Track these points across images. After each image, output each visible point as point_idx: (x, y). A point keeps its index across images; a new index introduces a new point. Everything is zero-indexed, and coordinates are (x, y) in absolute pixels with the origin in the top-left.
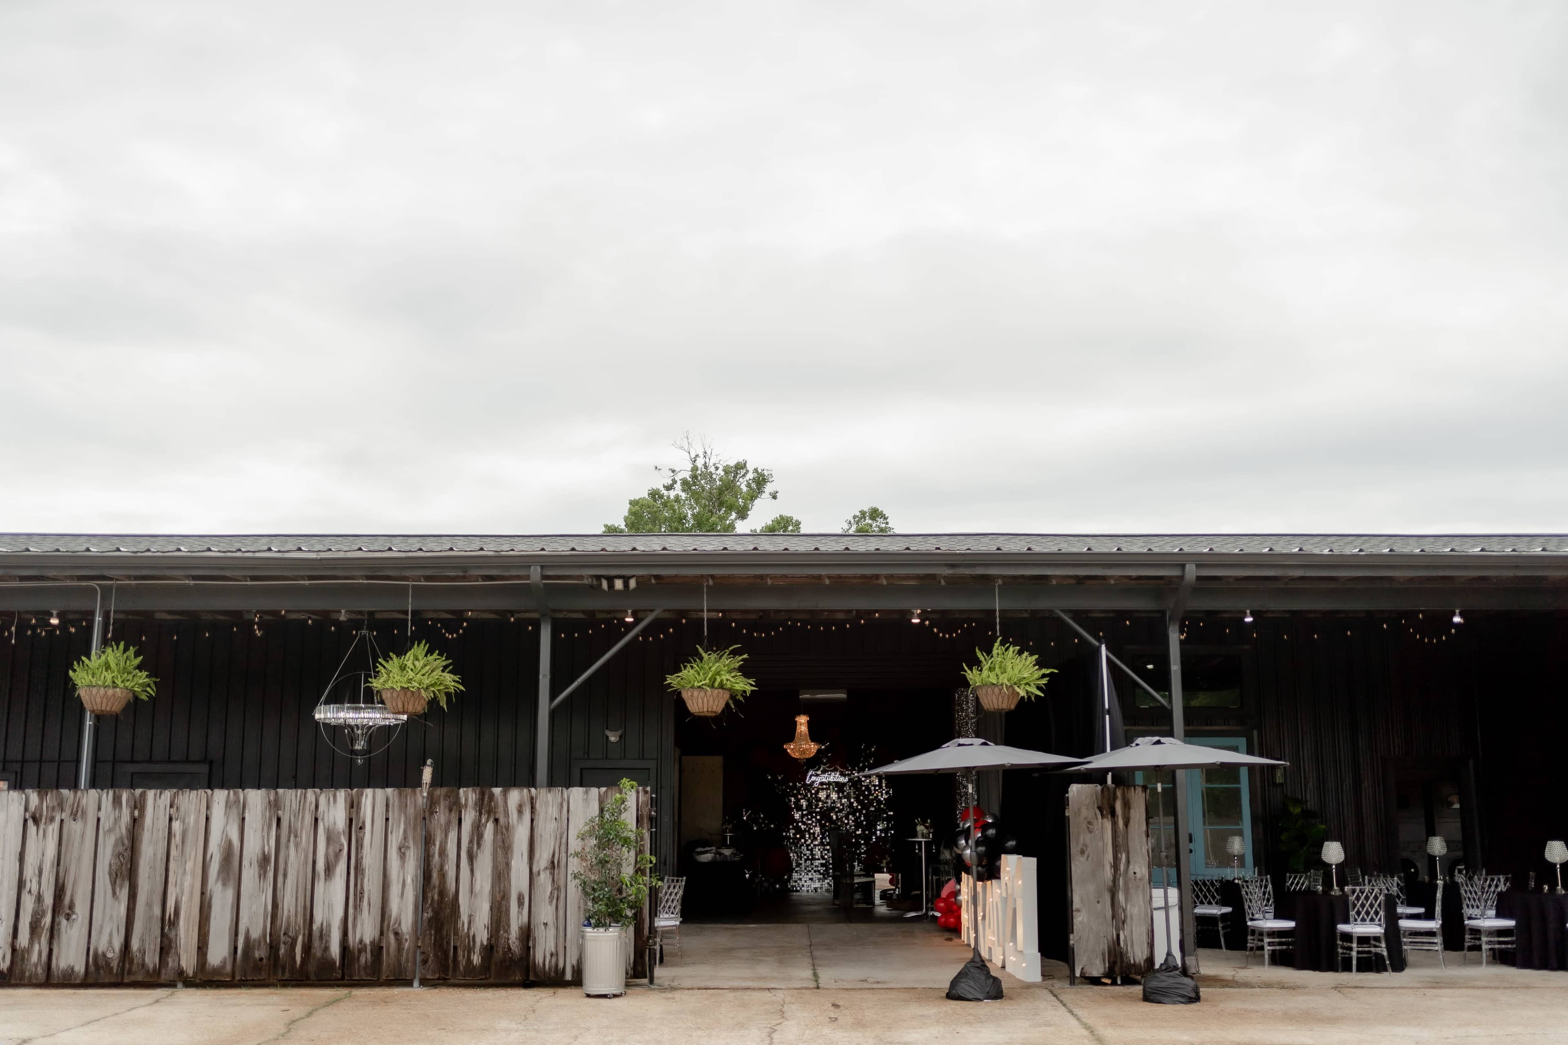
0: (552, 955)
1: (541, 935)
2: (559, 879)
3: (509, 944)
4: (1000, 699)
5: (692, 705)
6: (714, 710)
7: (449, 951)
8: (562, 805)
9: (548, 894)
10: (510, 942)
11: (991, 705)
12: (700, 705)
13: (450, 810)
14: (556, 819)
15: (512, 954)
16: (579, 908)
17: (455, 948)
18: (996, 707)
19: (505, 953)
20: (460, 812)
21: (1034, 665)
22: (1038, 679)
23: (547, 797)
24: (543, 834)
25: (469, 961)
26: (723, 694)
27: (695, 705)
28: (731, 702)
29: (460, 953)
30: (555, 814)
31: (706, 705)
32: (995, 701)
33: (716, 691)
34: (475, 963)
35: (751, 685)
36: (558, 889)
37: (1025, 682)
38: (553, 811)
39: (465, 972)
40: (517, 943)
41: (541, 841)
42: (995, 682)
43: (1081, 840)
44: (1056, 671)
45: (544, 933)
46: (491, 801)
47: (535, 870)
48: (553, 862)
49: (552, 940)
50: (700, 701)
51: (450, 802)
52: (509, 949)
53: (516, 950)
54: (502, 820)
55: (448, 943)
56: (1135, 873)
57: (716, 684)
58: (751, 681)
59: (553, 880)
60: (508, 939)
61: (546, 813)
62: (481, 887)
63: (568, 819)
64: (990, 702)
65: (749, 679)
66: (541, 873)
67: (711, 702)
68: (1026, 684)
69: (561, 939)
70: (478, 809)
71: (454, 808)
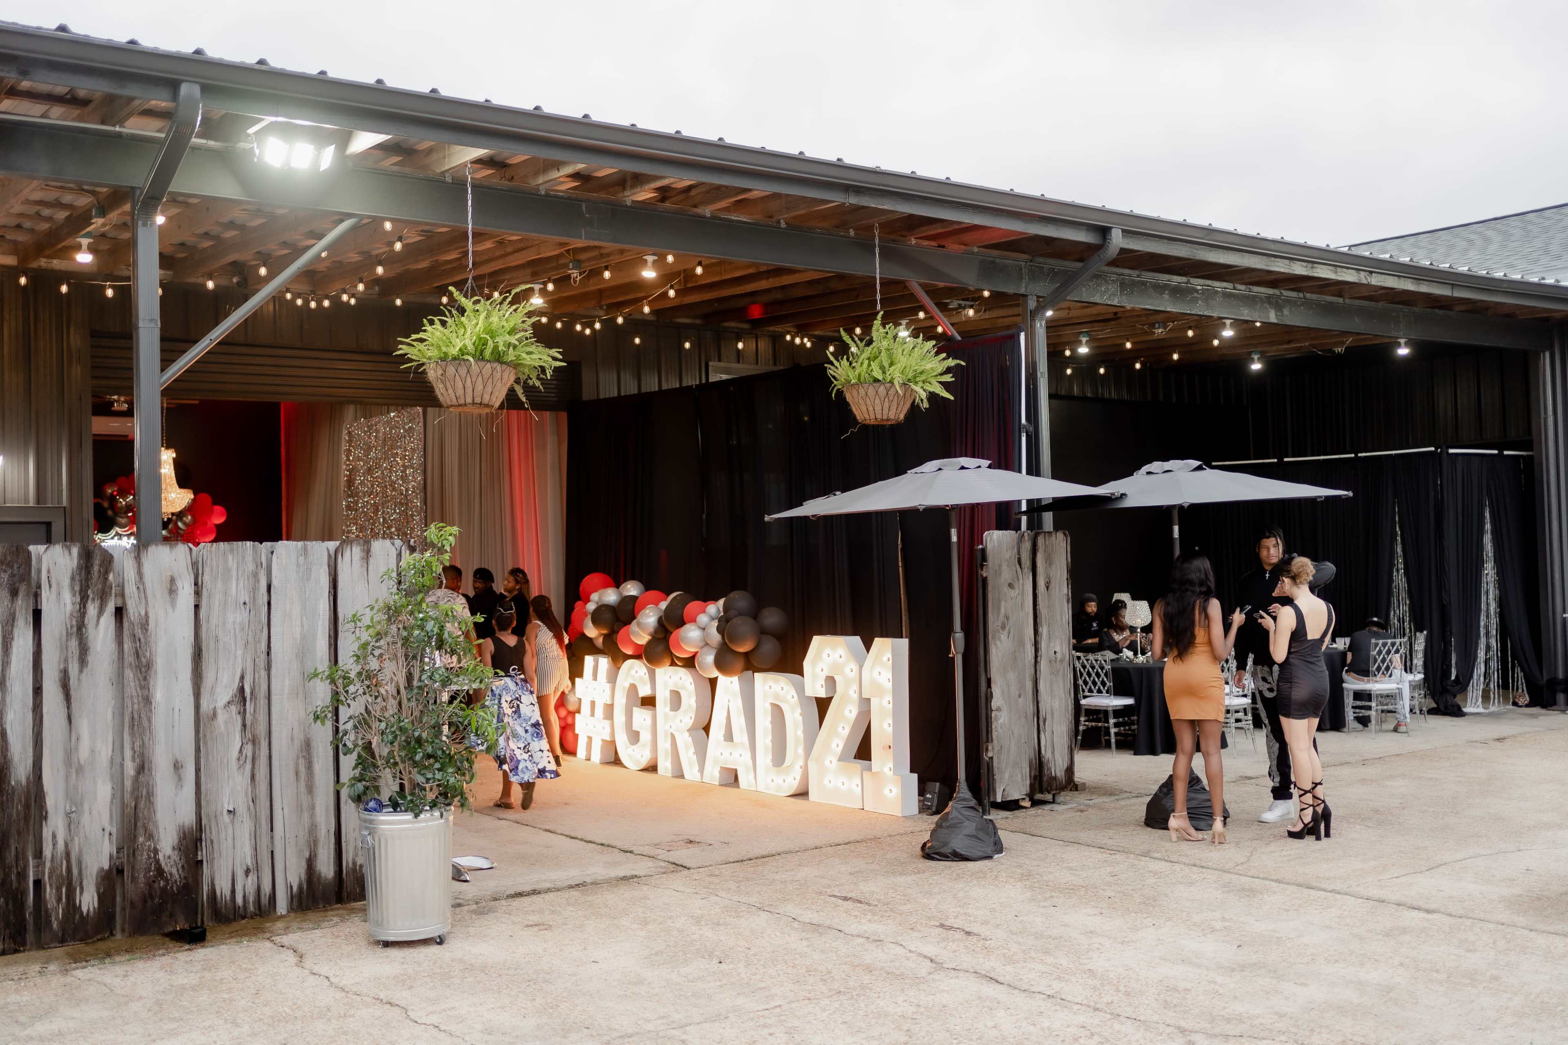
0: (247, 872)
1: (223, 835)
2: (255, 721)
3: (157, 862)
4: (886, 405)
5: (443, 391)
6: (486, 401)
7: (24, 893)
8: (255, 575)
9: (235, 753)
10: (161, 856)
11: (871, 413)
12: (460, 392)
13: (14, 593)
14: (245, 603)
15: (167, 881)
16: (297, 774)
17: (38, 883)
18: (879, 416)
19: (150, 884)
20: (37, 596)
21: (937, 353)
22: (941, 374)
23: (226, 561)
24: (221, 635)
25: (72, 907)
26: (503, 371)
27: (451, 391)
28: (519, 391)
29: (49, 893)
30: (244, 597)
31: (469, 391)
32: (878, 408)
33: (488, 365)
34: (84, 909)
35: (555, 359)
36: (254, 741)
37: (923, 377)
38: (239, 589)
39: (64, 931)
40: (175, 856)
41: (217, 649)
42: (880, 378)
43: (1003, 610)
44: (963, 363)
45: (230, 831)
46: (107, 573)
47: (206, 706)
48: (242, 690)
49: (247, 842)
50: (459, 385)
51: (12, 575)
52: (160, 871)
53: (174, 871)
54: (133, 610)
55: (22, 875)
56: (1055, 652)
57: (487, 353)
58: (554, 352)
59: (244, 725)
60: (156, 851)
61: (225, 593)
62: (93, 751)
63: (269, 604)
64: (871, 409)
65: (551, 348)
66: (220, 712)
67: (479, 387)
68: (924, 382)
69: (264, 840)
70: (77, 588)
71: (22, 589)
